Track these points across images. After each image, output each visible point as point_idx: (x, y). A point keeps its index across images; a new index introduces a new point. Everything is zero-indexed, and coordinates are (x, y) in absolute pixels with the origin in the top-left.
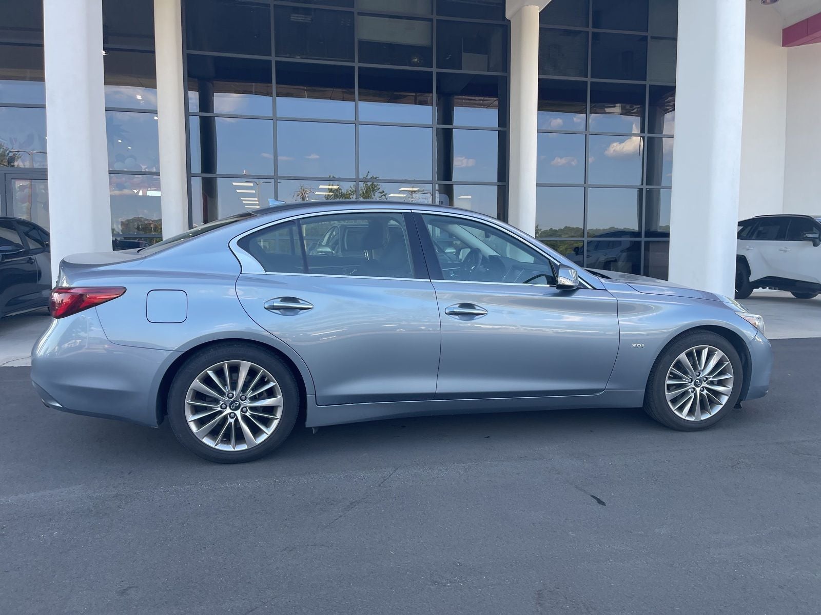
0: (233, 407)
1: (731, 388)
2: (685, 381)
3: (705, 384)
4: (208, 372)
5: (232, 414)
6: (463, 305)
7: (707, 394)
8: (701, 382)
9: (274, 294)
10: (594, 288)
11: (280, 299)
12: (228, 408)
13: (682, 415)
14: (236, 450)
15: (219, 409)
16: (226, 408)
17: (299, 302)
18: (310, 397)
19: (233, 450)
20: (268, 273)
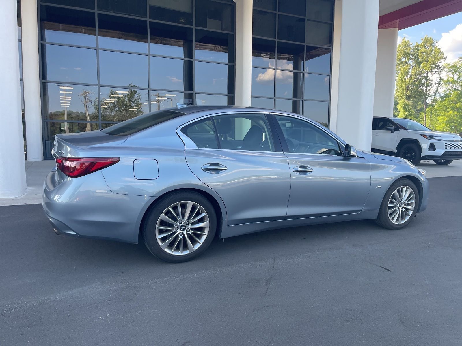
0: (182, 229)
1: (414, 207)
2: (396, 204)
3: (403, 206)
4: (169, 208)
5: (181, 233)
6: (301, 167)
7: (404, 210)
8: (402, 204)
9: (206, 161)
10: (358, 157)
11: (209, 164)
12: (179, 229)
13: (393, 221)
14: (183, 254)
15: (174, 230)
16: (178, 229)
17: (219, 166)
18: (224, 220)
19: (181, 254)
20: (200, 149)
